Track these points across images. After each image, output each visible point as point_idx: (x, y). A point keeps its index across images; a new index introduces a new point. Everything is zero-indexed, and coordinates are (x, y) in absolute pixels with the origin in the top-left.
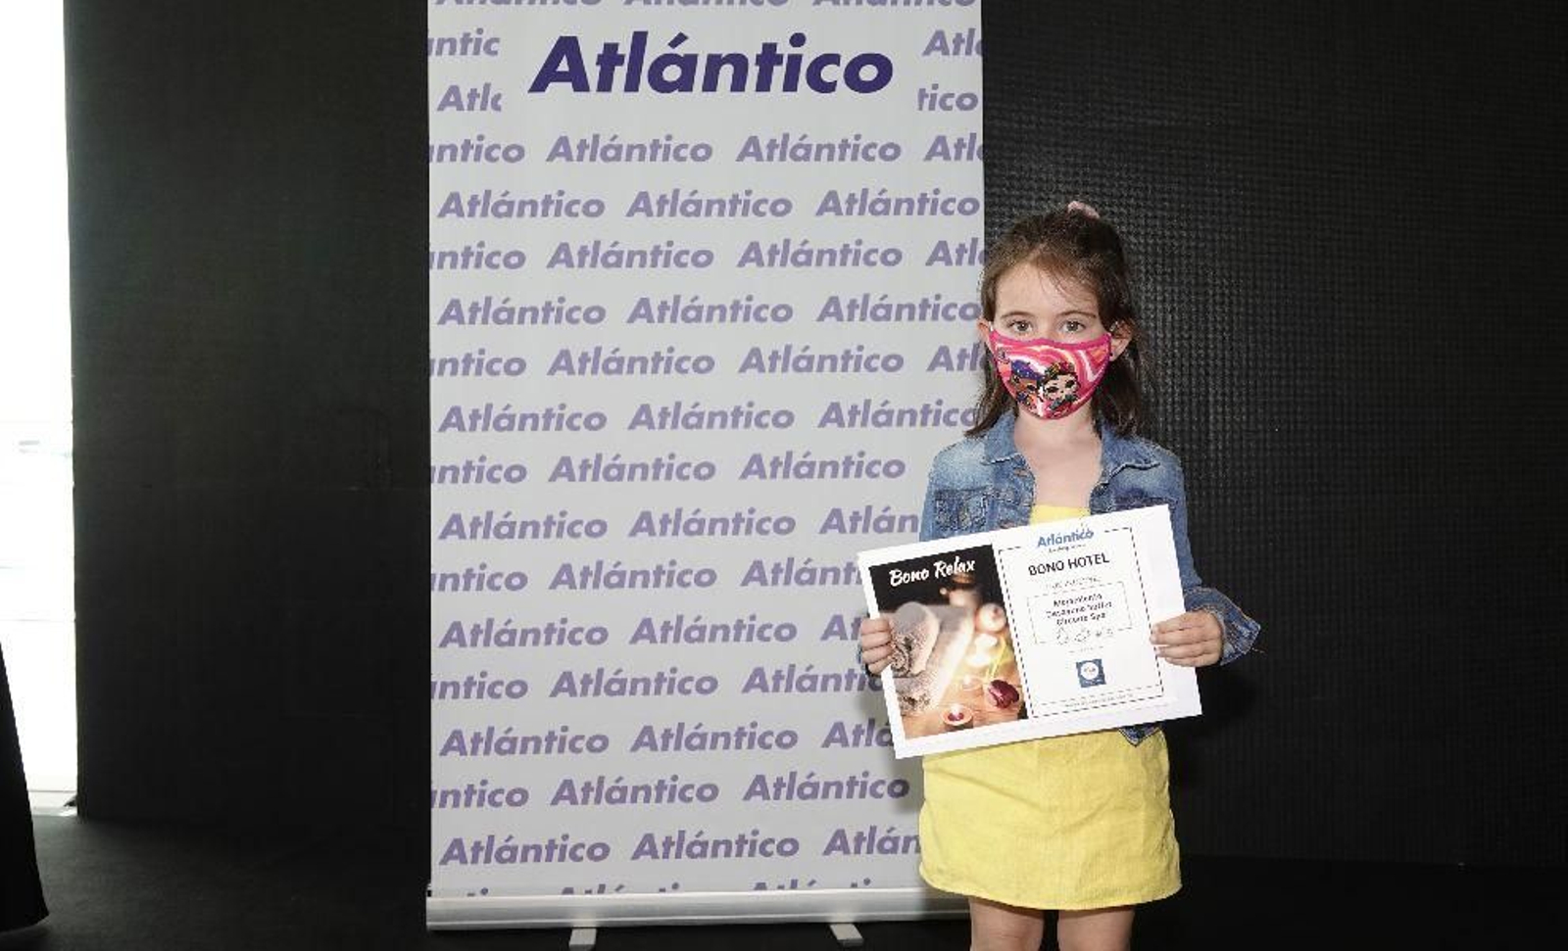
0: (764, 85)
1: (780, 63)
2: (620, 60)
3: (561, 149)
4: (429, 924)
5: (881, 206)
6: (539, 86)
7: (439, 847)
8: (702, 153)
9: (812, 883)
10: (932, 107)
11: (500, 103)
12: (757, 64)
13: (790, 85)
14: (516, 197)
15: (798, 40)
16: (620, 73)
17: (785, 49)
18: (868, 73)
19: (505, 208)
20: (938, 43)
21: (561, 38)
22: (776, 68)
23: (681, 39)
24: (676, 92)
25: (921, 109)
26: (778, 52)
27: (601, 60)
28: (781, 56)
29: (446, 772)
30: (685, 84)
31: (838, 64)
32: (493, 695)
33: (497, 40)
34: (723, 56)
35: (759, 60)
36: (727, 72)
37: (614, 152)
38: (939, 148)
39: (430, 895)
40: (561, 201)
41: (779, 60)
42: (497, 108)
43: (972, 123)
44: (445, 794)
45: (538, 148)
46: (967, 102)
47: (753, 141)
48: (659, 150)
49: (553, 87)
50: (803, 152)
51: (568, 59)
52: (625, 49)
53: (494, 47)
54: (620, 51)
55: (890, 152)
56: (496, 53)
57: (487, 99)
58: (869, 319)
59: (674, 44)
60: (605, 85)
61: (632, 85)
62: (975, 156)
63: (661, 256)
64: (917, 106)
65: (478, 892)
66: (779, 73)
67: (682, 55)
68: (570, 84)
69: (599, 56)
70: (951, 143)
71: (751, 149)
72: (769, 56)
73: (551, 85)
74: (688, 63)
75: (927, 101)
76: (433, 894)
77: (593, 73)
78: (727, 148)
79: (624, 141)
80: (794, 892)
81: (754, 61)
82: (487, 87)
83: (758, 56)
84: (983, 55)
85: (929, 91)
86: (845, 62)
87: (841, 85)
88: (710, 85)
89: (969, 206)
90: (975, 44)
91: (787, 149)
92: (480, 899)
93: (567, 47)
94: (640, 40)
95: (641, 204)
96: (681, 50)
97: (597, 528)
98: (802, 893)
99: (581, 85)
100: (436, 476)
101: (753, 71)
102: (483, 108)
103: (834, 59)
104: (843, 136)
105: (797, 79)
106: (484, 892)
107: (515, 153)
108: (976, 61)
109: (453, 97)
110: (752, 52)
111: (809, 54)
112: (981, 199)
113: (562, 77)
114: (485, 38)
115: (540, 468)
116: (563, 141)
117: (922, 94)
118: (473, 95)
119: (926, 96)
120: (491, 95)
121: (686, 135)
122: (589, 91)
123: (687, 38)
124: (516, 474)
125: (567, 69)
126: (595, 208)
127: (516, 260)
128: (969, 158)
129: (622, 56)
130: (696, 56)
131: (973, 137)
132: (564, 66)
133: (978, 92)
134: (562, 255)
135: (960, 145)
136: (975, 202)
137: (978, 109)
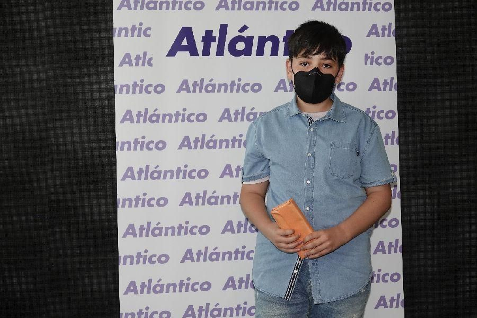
2: (214, 39)
3: (184, 86)
6: (172, 53)
8: (257, 88)
10: (371, 63)
11: (152, 62)
12: (283, 41)
14: (161, 112)
16: (214, 46)
19: (155, 118)
20: (374, 31)
21: (183, 28)
23: (244, 28)
24: (243, 56)
25: (366, 64)
27: (204, 39)
30: (247, 52)
33: (150, 29)
34: (266, 37)
35: (285, 39)
36: (268, 46)
37: (211, 88)
38: (375, 85)
40: (185, 114)
42: (150, 65)
45: (172, 85)
46: (389, 61)
47: (282, 81)
49: (179, 53)
51: (186, 38)
52: (216, 33)
53: (148, 32)
54: (213, 35)
55: (351, 87)
56: (149, 36)
57: (145, 60)
59: (241, 31)
60: (206, 52)
61: (220, 52)
62: (393, 89)
64: (364, 62)
67: (246, 37)
68: (188, 52)
69: (203, 37)
70: (381, 82)
71: (281, 85)
74: (249, 41)
75: (369, 61)
77: (200, 46)
78: (269, 85)
79: (217, 82)
82: (145, 54)
83: (284, 37)
84: (396, 37)
85: (370, 55)
88: (260, 52)
89: (390, 115)
90: (392, 31)
93: (187, 32)
94: (224, 28)
95: (226, 115)
96: (245, 34)
97: (206, 286)
99: (194, 52)
100: (121, 261)
101: (282, 45)
102: (143, 65)
107: (160, 89)
108: (392, 40)
109: (127, 59)
110: (281, 35)
112: (396, 111)
113: (184, 49)
114: (144, 28)
115: (176, 256)
116: (185, 82)
117: (367, 57)
118: (138, 58)
119: (369, 58)
120: (148, 58)
121: (248, 79)
122: (197, 55)
123: (247, 28)
124: (164, 259)
125: (186, 44)
126: (202, 117)
127: (161, 145)
128: (390, 90)
129: (215, 37)
130: (252, 37)
131: (392, 78)
132: (185, 43)
133: (394, 56)
134: (186, 143)
135: (386, 83)
136: (393, 112)
137: (394, 66)
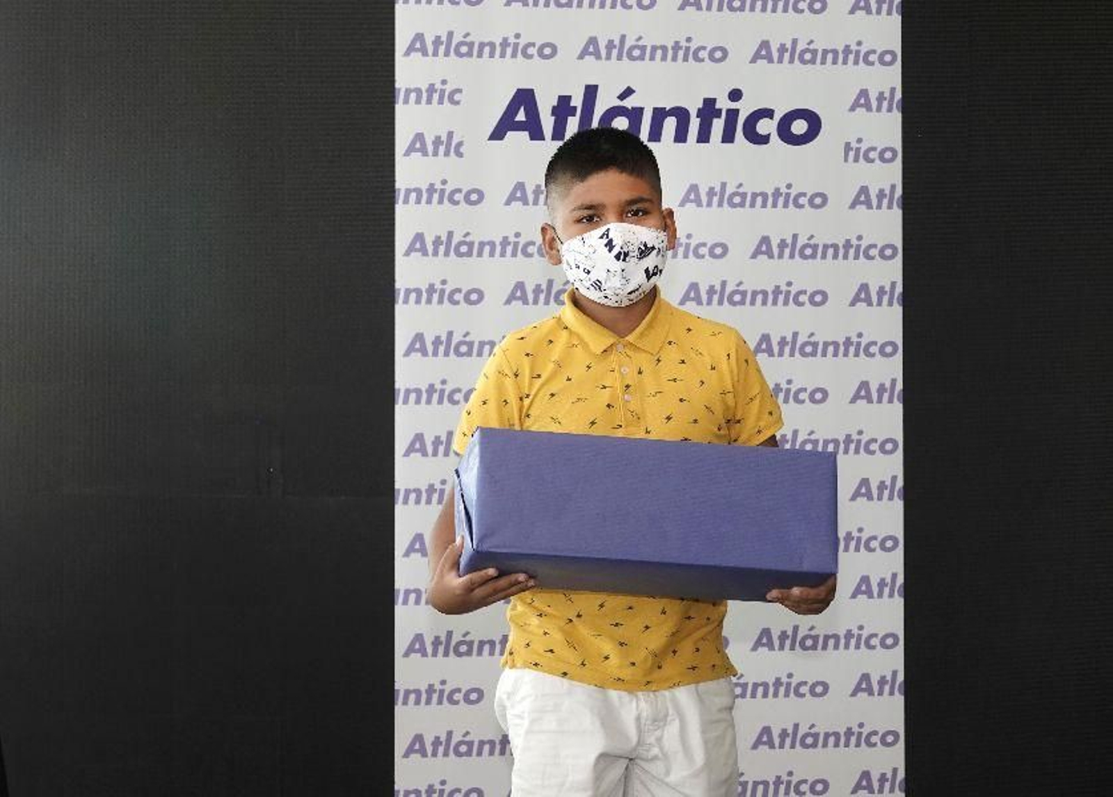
0: (704, 137)
1: (719, 116)
2: (573, 111)
3: (518, 194)
5: (810, 251)
6: (498, 134)
10: (856, 160)
11: (462, 150)
12: (698, 117)
13: (728, 137)
14: (476, 238)
15: (735, 95)
16: (573, 124)
17: (724, 104)
18: (799, 127)
19: (466, 249)
20: (862, 100)
21: (519, 90)
22: (715, 121)
23: (628, 92)
25: (846, 160)
26: (718, 106)
27: (555, 111)
28: (720, 110)
31: (772, 118)
32: (452, 701)
33: (459, 91)
34: (667, 109)
35: (700, 113)
36: (670, 125)
38: (862, 198)
40: (518, 242)
41: (718, 113)
42: (460, 155)
43: (891, 176)
44: (407, 793)
45: (497, 192)
46: (888, 155)
47: (694, 188)
49: (510, 135)
50: (739, 199)
51: (525, 109)
52: (577, 101)
53: (457, 97)
54: (572, 104)
55: (818, 201)
56: (458, 103)
57: (449, 145)
58: (797, 354)
59: (623, 96)
60: (558, 134)
62: (895, 206)
64: (842, 158)
66: (718, 125)
67: (630, 108)
68: (526, 133)
69: (554, 108)
70: (873, 193)
71: (692, 196)
72: (709, 110)
73: (509, 133)
74: (635, 115)
75: (852, 154)
77: (548, 123)
81: (695, 115)
82: (450, 135)
83: (699, 110)
84: (903, 113)
85: (854, 145)
86: (778, 116)
87: (775, 138)
88: (655, 135)
89: (887, 252)
90: (896, 101)
91: (722, 197)
93: (525, 98)
94: (591, 92)
96: (629, 103)
99: (536, 134)
100: (400, 498)
101: (694, 124)
102: (447, 154)
103: (768, 113)
104: (777, 184)
105: (735, 130)
107: (475, 197)
108: (896, 117)
109: (418, 144)
110: (693, 106)
111: (745, 108)
112: (899, 244)
113: (519, 127)
114: (449, 88)
116: (520, 186)
117: (848, 147)
118: (437, 142)
119: (851, 149)
120: (454, 142)
122: (544, 139)
123: (634, 91)
125: (524, 119)
127: (475, 297)
128: (890, 207)
129: (575, 108)
130: (641, 109)
131: (893, 187)
132: (521, 116)
133: (898, 145)
134: (518, 293)
135: (881, 195)
136: (894, 248)
137: (898, 164)
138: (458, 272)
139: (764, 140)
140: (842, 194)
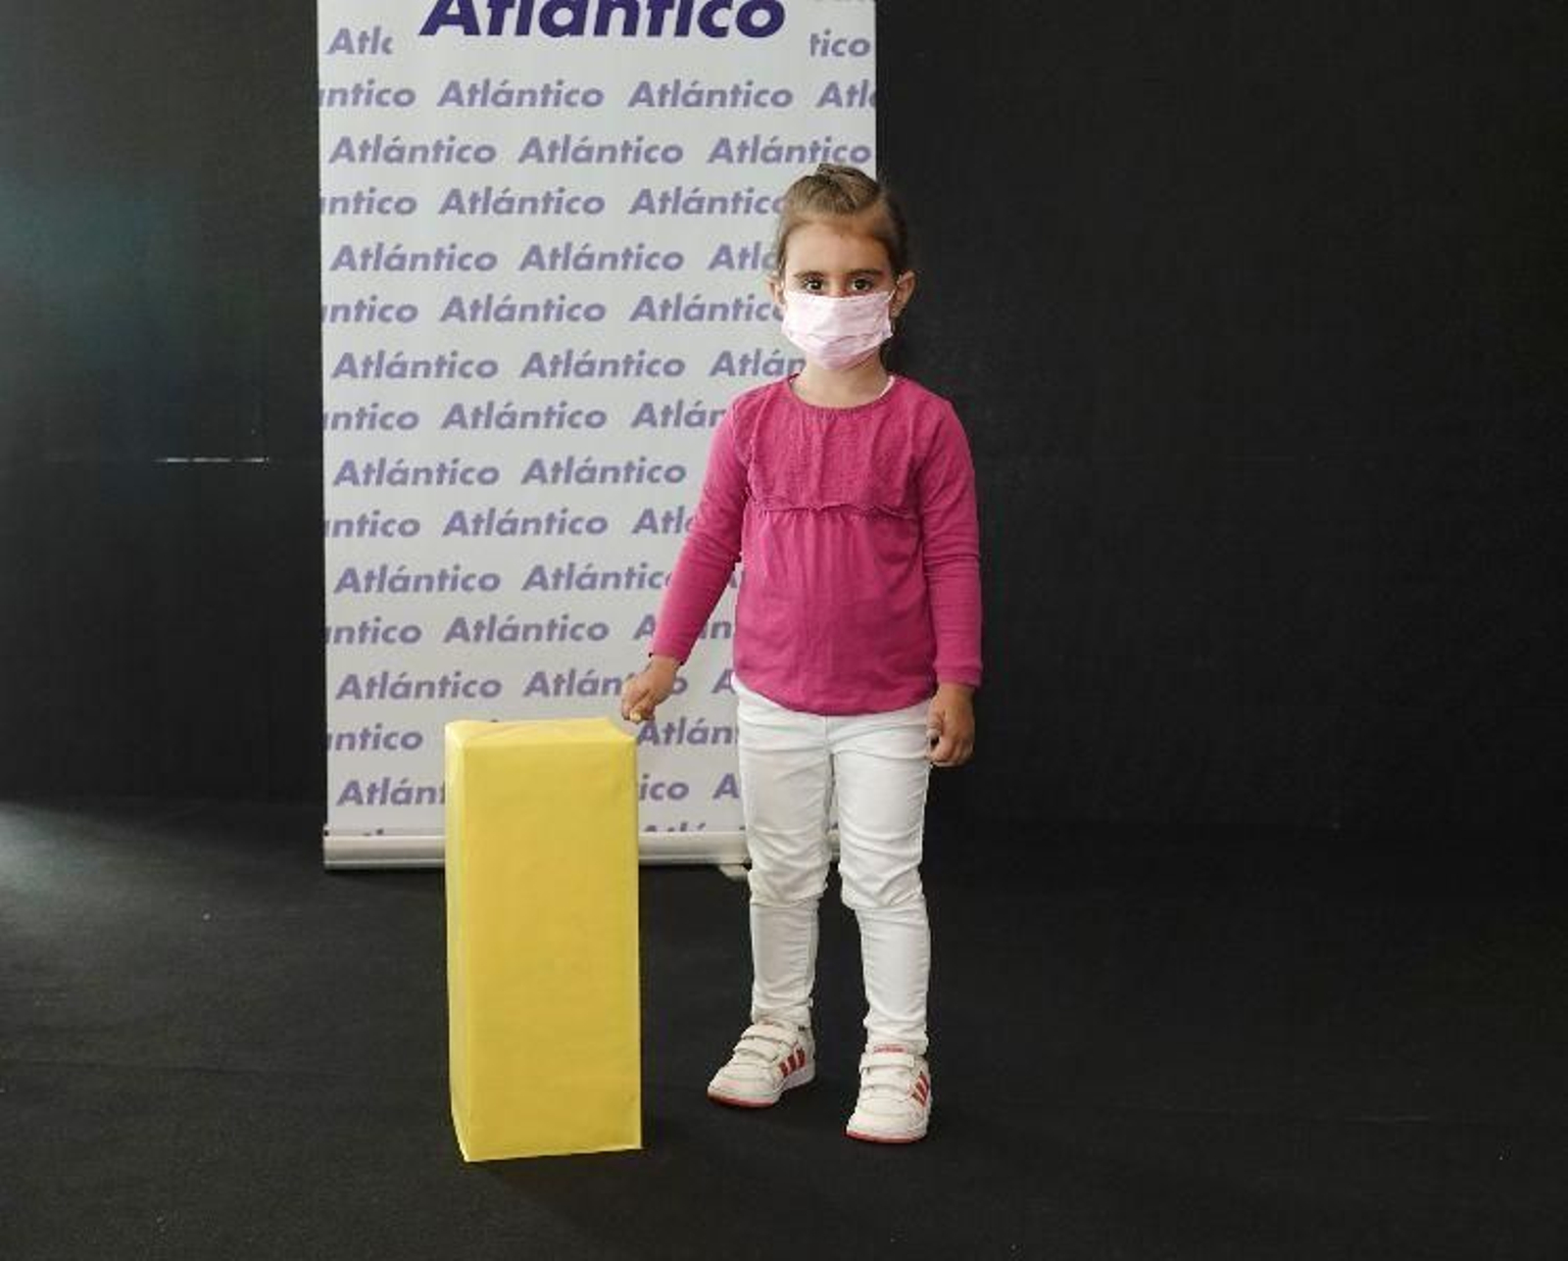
0: (655, 29)
1: (671, 8)
2: (511, 3)
3: (452, 94)
4: (327, 862)
5: (774, 154)
6: (429, 29)
7: (335, 787)
8: (593, 98)
9: (702, 826)
10: (824, 53)
11: (390, 46)
12: (649, 7)
13: (682, 29)
14: (408, 142)
16: (511, 15)
18: (760, 18)
19: (396, 154)
22: (668, 13)
24: (567, 36)
25: (813, 52)
27: (492, 2)
29: (341, 715)
30: (576, 28)
31: (730, 8)
32: (387, 641)
35: (651, 4)
36: (618, 16)
37: (505, 97)
38: (831, 95)
39: (327, 834)
40: (452, 147)
41: (670, 3)
42: (387, 51)
43: (863, 70)
44: (341, 737)
45: (429, 92)
46: (860, 48)
47: (645, 86)
48: (549, 95)
49: (443, 30)
50: (696, 98)
51: (458, 1)
55: (782, 98)
57: (376, 42)
58: (759, 267)
60: (496, 28)
61: (523, 29)
62: (868, 103)
63: (551, 202)
64: (809, 50)
65: (374, 832)
66: (671, 17)
68: (460, 28)
70: (843, 89)
71: (642, 94)
73: (441, 27)
74: (579, 7)
75: (819, 48)
76: (330, 833)
77: (483, 16)
78: (618, 94)
79: (515, 86)
80: (683, 834)
81: (646, 6)
82: (377, 30)
85: (822, 37)
86: (737, 6)
87: (734, 31)
88: (602, 29)
89: (859, 154)
91: (675, 95)
92: (375, 838)
95: (533, 150)
97: (489, 476)
98: (692, 835)
99: (471, 29)
100: (329, 423)
101: (645, 16)
102: (374, 51)
103: (726, 3)
104: (736, 81)
105: (689, 24)
106: (380, 832)
107: (405, 98)
108: (869, 7)
109: (343, 41)
113: (453, 20)
115: (432, 415)
116: (454, 85)
117: (814, 39)
118: (363, 38)
119: (818, 42)
120: (382, 38)
121: (577, 80)
122: (479, 34)
124: (409, 421)
125: (457, 12)
126: (486, 154)
127: (407, 206)
128: (862, 104)
131: (866, 83)
132: (454, 9)
133: (871, 38)
134: (453, 201)
135: (852, 92)
136: (865, 149)
137: (872, 55)
138: (389, 179)
139: (721, 32)
140: (808, 93)
